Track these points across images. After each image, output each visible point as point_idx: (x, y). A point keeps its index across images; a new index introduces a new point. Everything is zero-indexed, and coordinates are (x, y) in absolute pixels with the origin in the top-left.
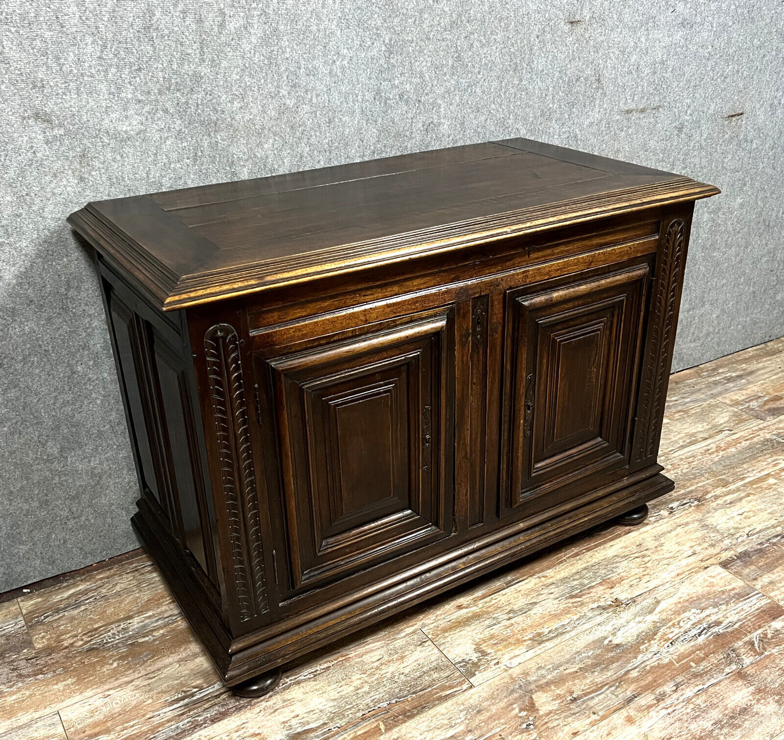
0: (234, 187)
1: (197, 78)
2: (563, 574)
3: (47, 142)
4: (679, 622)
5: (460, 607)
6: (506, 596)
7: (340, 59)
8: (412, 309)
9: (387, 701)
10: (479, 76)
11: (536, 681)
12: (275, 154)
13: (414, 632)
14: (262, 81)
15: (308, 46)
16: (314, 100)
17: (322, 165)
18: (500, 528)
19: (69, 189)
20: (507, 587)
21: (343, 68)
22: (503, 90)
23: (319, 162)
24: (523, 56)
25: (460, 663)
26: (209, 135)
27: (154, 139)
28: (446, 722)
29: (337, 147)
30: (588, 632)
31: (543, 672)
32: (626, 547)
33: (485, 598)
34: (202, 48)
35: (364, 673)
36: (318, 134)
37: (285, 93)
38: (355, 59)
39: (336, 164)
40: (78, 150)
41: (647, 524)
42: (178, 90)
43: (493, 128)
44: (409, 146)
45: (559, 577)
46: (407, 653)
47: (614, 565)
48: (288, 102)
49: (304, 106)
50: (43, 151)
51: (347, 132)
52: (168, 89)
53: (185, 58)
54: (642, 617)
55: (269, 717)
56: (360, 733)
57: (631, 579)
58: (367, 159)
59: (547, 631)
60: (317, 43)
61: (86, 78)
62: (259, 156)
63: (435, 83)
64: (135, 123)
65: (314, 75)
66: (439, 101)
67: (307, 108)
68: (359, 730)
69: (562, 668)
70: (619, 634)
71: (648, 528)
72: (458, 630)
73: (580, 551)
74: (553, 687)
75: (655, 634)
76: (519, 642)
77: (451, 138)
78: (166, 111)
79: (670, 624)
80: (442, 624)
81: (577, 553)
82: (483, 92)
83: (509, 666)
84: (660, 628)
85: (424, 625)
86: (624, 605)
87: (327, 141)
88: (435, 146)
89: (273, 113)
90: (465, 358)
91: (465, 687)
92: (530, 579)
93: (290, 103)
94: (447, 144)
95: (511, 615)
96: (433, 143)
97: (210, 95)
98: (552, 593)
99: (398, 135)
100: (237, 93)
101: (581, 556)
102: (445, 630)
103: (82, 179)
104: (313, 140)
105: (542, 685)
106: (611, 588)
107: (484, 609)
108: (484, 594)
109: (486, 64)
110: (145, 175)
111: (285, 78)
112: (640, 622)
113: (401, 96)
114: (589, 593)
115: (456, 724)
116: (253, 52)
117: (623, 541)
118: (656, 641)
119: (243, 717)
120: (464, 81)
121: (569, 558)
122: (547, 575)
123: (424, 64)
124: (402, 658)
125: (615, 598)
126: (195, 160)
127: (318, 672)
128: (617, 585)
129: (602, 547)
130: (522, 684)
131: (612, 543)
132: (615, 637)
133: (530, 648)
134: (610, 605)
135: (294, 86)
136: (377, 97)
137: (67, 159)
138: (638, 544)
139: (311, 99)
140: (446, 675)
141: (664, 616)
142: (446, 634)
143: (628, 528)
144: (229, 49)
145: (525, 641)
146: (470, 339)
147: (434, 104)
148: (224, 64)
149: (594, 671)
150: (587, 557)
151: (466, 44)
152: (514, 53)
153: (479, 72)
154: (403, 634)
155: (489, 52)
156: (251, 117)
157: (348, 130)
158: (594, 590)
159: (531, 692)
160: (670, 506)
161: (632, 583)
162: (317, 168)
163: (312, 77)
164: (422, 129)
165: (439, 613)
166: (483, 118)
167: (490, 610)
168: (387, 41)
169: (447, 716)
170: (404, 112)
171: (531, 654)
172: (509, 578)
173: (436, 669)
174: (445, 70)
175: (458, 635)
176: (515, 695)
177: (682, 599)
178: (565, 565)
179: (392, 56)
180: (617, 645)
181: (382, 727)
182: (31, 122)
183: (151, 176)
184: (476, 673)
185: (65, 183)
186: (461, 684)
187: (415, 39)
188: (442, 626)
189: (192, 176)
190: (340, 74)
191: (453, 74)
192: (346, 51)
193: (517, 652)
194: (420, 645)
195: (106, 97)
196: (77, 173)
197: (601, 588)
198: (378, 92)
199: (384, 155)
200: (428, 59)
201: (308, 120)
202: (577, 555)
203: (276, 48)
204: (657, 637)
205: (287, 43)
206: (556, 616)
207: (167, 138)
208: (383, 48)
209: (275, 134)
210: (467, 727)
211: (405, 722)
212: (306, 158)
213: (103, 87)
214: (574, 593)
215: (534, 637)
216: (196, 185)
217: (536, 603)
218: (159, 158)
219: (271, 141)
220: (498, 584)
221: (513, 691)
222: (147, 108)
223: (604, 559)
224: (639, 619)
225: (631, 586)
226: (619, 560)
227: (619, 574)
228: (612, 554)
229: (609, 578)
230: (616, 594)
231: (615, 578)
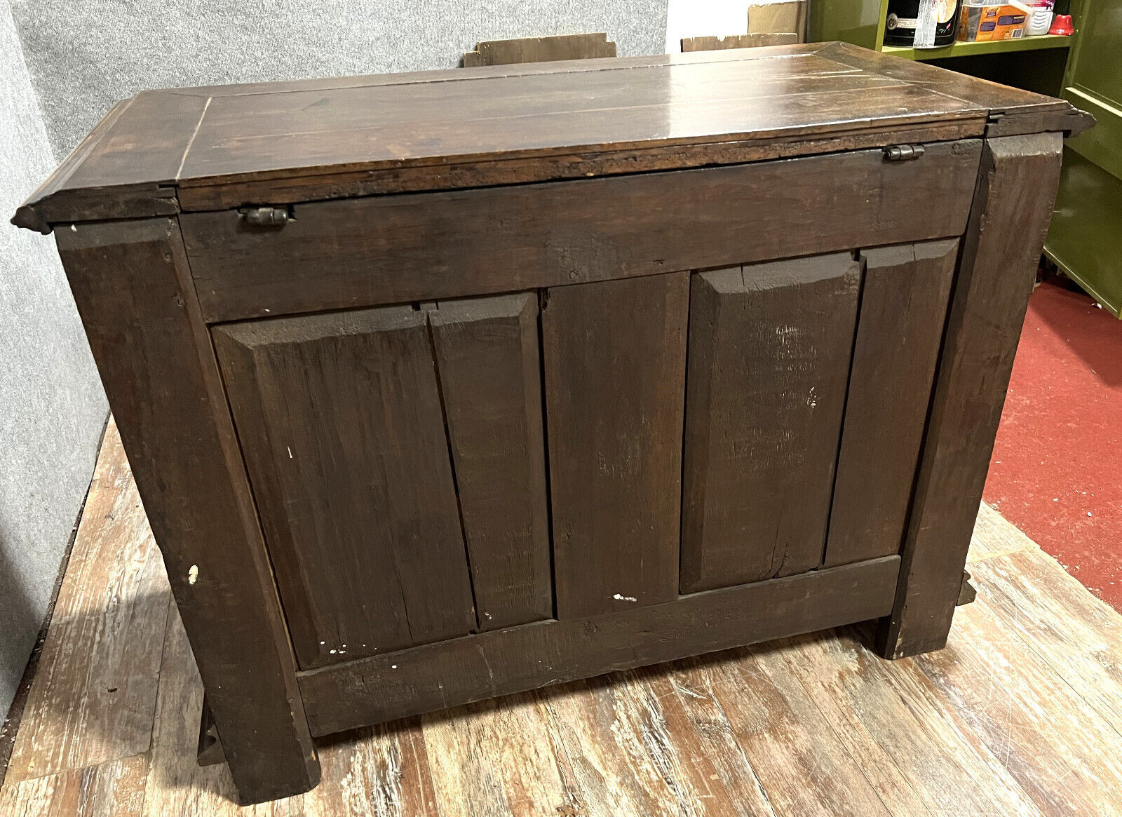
4: (630, 754)
47: (483, 780)
54: (608, 794)
57: (522, 772)
75: (646, 795)
79: (632, 767)
84: (634, 782)
86: (576, 806)
106: (531, 805)
112: (617, 802)
117: (435, 744)
118: (660, 799)
125: (554, 810)
128: (529, 794)
129: (434, 777)
131: (431, 760)
141: (616, 768)
150: (445, 806)
161: (532, 774)
177: (587, 730)
204: (652, 795)
223: (463, 786)
224: (611, 801)
225: (538, 778)
226: (473, 767)
227: (505, 782)
228: (456, 770)
229: (509, 799)
230: (546, 806)
231: (512, 791)
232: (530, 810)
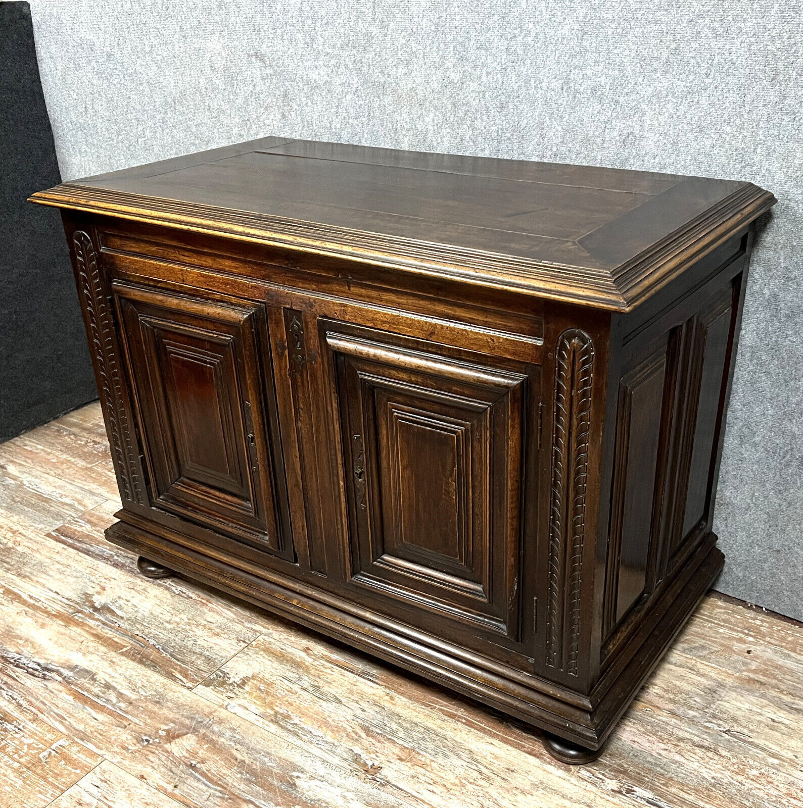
0: (396, 154)
1: (369, 36)
2: (405, 713)
3: (263, 79)
5: (307, 650)
6: (341, 677)
7: (523, 34)
8: (223, 289)
9: (157, 642)
10: (708, 81)
11: (213, 732)
12: (434, 131)
13: (255, 631)
14: (428, 49)
15: (482, 15)
16: (484, 79)
17: (486, 154)
18: (348, 599)
19: (275, 122)
20: (357, 674)
21: (525, 46)
22: (747, 108)
23: (483, 150)
24: (792, 59)
25: (222, 672)
26: (379, 97)
27: (337, 92)
28: (139, 685)
29: (509, 139)
30: (307, 754)
31: (228, 734)
32: (496, 757)
33: (331, 662)
34: (374, 7)
35: (189, 619)
36: (485, 118)
37: (450, 65)
38: (542, 36)
39: (506, 157)
40: (282, 90)
41: (569, 771)
42: (355, 47)
43: (724, 160)
44: (599, 157)
45: (398, 710)
46: (225, 636)
47: (448, 753)
48: (452, 75)
49: (471, 84)
50: (260, 86)
51: (523, 124)
52: (347, 45)
53: (360, 16)
55: (124, 588)
56: (116, 639)
57: (428, 774)
58: (546, 161)
59: (297, 721)
60: (493, 12)
61: (288, 27)
62: (420, 129)
63: (640, 80)
64: (322, 73)
65: (486, 50)
66: (643, 106)
67: (474, 86)
68: (119, 638)
69: (238, 746)
70: (314, 783)
71: (561, 773)
72: (270, 658)
73: (460, 717)
74: (205, 747)
76: (271, 705)
77: (657, 160)
78: (346, 67)
80: (276, 646)
81: (456, 715)
82: (712, 104)
83: (228, 707)
85: (268, 635)
86: (370, 777)
87: (495, 128)
88: (635, 166)
89: (436, 85)
90: (283, 372)
91: (190, 684)
92: (382, 688)
93: (455, 77)
94: (650, 165)
95: (311, 689)
96: (632, 161)
97: (379, 56)
98: (364, 711)
99: (586, 140)
100: (403, 58)
101: (450, 720)
102: (268, 651)
103: (284, 116)
104: (478, 123)
105: (208, 737)
106: (401, 759)
107: (311, 668)
108: (336, 660)
109: (719, 63)
110: (329, 125)
111: (452, 48)
112: (345, 797)
113: (594, 90)
114: (379, 742)
115: (138, 692)
116: (421, 16)
117: (509, 752)
119: (121, 576)
120: (683, 84)
121: (441, 710)
122: (396, 699)
123: (627, 52)
124: (218, 635)
126: (369, 119)
127: (183, 595)
128: (409, 764)
129: (482, 735)
130: (205, 722)
131: (497, 742)
132: (307, 780)
133: (263, 716)
134: (366, 764)
135: (461, 59)
136: (565, 88)
137: (275, 96)
138: (513, 768)
139: (480, 77)
140: (202, 668)
142: (262, 653)
143: (544, 752)
144: (397, 11)
145: (273, 709)
146: (286, 352)
147: (636, 109)
148: (392, 26)
149: (242, 774)
150: (452, 725)
151: (689, 31)
152: (773, 53)
153: (707, 75)
154: (250, 626)
155: (727, 47)
156: (414, 85)
157: (525, 121)
158: (387, 744)
159: (195, 731)
160: (635, 788)
161: (420, 776)
162: (479, 155)
163: (483, 52)
164: (617, 138)
165: (293, 639)
166: (708, 143)
167: (313, 672)
168: (581, 18)
169: (146, 683)
170: (596, 112)
171: (252, 718)
172: (374, 671)
173: (208, 660)
174: (655, 64)
175: (264, 660)
176: (187, 722)
178: (427, 711)
179: (585, 37)
180: (295, 784)
181: (124, 650)
182: (253, 59)
183: (333, 127)
184: (211, 687)
185: (272, 116)
186: (192, 680)
187: (616, 17)
188: (274, 647)
189: (366, 135)
190: (522, 52)
191: (666, 72)
192: (531, 25)
193: (253, 708)
194: (240, 641)
195: (302, 46)
196: (281, 110)
197: (397, 751)
198: (567, 81)
199: (568, 162)
200: (633, 47)
201: (474, 100)
202: (452, 716)
203: (444, 14)
205: (457, 10)
206: (324, 723)
207: (347, 93)
208: (576, 26)
209: (436, 109)
210: (136, 700)
211: (134, 660)
212: (468, 142)
213: (299, 36)
214: (372, 728)
215: (281, 714)
216: (368, 145)
217: (340, 702)
218: (340, 110)
219: (432, 115)
220: (360, 666)
221: (192, 718)
222: (333, 62)
223: (456, 741)
224: (350, 795)
225: (413, 777)
226: (464, 756)
227: (432, 761)
228: (473, 747)
229: (419, 753)
230: (390, 765)
231: (423, 759)
232: (398, 756)
